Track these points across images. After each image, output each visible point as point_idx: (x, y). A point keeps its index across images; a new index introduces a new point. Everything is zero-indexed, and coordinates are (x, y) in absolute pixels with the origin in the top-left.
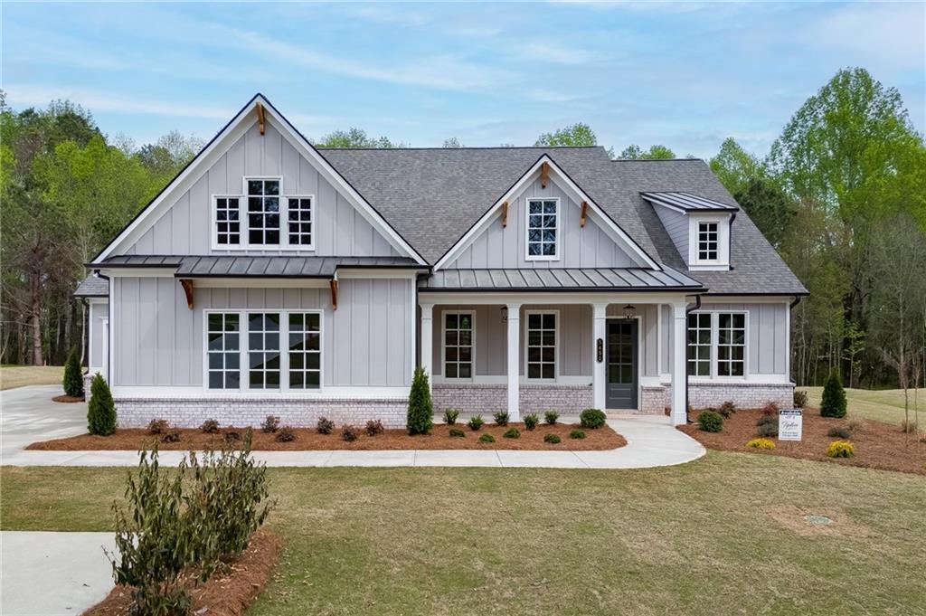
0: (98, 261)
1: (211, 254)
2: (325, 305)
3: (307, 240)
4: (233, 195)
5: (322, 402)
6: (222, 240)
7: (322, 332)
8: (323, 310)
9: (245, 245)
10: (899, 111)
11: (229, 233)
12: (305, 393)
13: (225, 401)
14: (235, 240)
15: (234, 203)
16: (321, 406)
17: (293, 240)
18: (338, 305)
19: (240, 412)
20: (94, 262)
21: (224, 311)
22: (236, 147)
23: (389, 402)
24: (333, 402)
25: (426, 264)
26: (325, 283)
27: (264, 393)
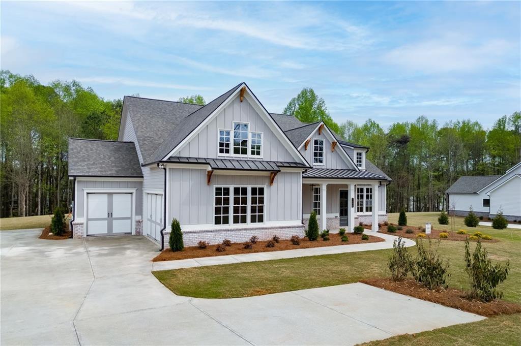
0: (165, 159)
1: (218, 158)
2: (267, 184)
3: (258, 153)
4: (227, 129)
5: (266, 228)
6: (221, 151)
7: (265, 196)
8: (266, 186)
9: (232, 154)
10: (323, 108)
11: (224, 148)
12: (257, 225)
13: (225, 230)
14: (227, 151)
15: (228, 133)
16: (266, 230)
17: (253, 153)
18: (273, 184)
19: (231, 235)
20: (163, 160)
21: (223, 186)
22: (229, 106)
23: (293, 227)
24: (272, 228)
25: (309, 166)
26: (268, 174)
27: (240, 226)
